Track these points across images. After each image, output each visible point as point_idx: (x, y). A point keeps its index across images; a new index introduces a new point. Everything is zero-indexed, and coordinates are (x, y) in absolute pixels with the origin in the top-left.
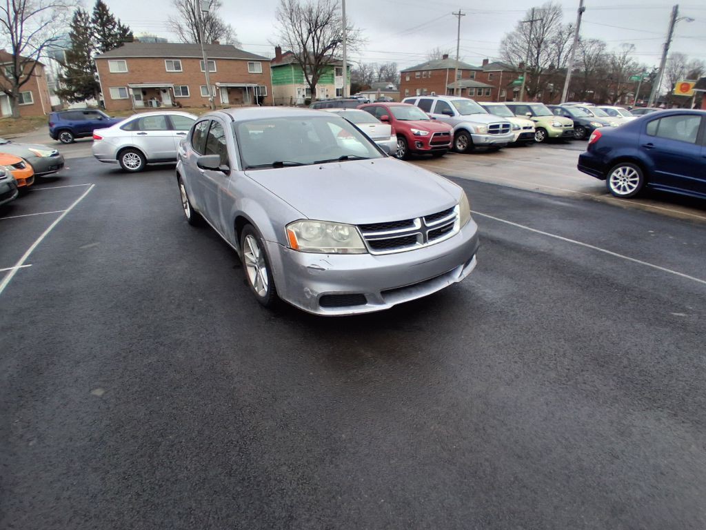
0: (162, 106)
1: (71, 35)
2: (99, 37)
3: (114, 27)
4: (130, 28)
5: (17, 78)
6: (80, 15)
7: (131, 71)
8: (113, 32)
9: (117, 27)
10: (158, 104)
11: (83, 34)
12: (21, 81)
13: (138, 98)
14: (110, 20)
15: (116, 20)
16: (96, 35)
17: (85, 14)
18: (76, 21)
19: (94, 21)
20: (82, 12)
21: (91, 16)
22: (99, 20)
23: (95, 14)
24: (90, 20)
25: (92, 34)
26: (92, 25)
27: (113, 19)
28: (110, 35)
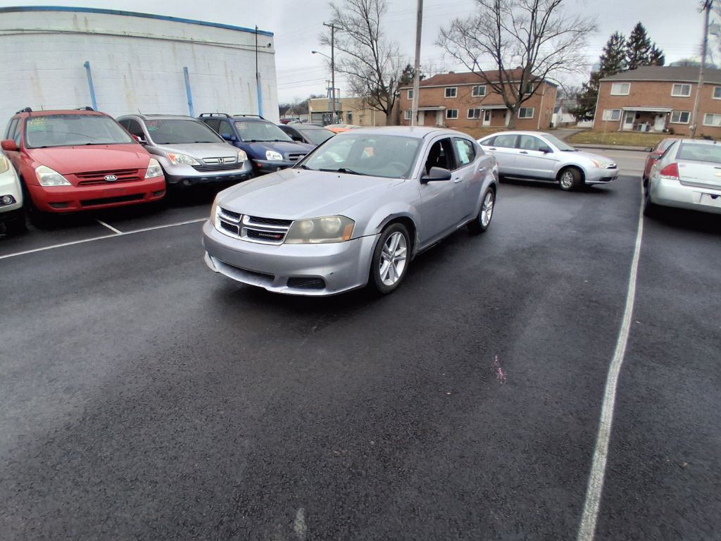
0: (651, 131)
1: (602, 58)
2: (629, 60)
3: (648, 50)
4: (663, 52)
5: (521, 95)
6: (616, 38)
7: (632, 94)
8: (645, 56)
9: (650, 50)
10: (648, 128)
11: (614, 57)
12: (524, 98)
13: (629, 121)
14: (646, 44)
15: (651, 44)
16: (627, 58)
17: (621, 38)
18: (610, 45)
19: (629, 45)
20: (619, 35)
21: (628, 39)
22: (634, 44)
23: (632, 37)
24: (625, 43)
25: (623, 57)
26: (626, 49)
27: (648, 42)
28: (641, 58)
